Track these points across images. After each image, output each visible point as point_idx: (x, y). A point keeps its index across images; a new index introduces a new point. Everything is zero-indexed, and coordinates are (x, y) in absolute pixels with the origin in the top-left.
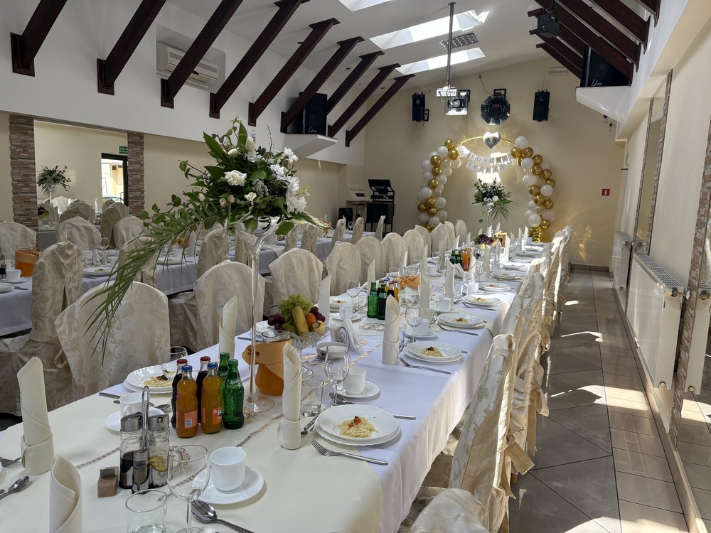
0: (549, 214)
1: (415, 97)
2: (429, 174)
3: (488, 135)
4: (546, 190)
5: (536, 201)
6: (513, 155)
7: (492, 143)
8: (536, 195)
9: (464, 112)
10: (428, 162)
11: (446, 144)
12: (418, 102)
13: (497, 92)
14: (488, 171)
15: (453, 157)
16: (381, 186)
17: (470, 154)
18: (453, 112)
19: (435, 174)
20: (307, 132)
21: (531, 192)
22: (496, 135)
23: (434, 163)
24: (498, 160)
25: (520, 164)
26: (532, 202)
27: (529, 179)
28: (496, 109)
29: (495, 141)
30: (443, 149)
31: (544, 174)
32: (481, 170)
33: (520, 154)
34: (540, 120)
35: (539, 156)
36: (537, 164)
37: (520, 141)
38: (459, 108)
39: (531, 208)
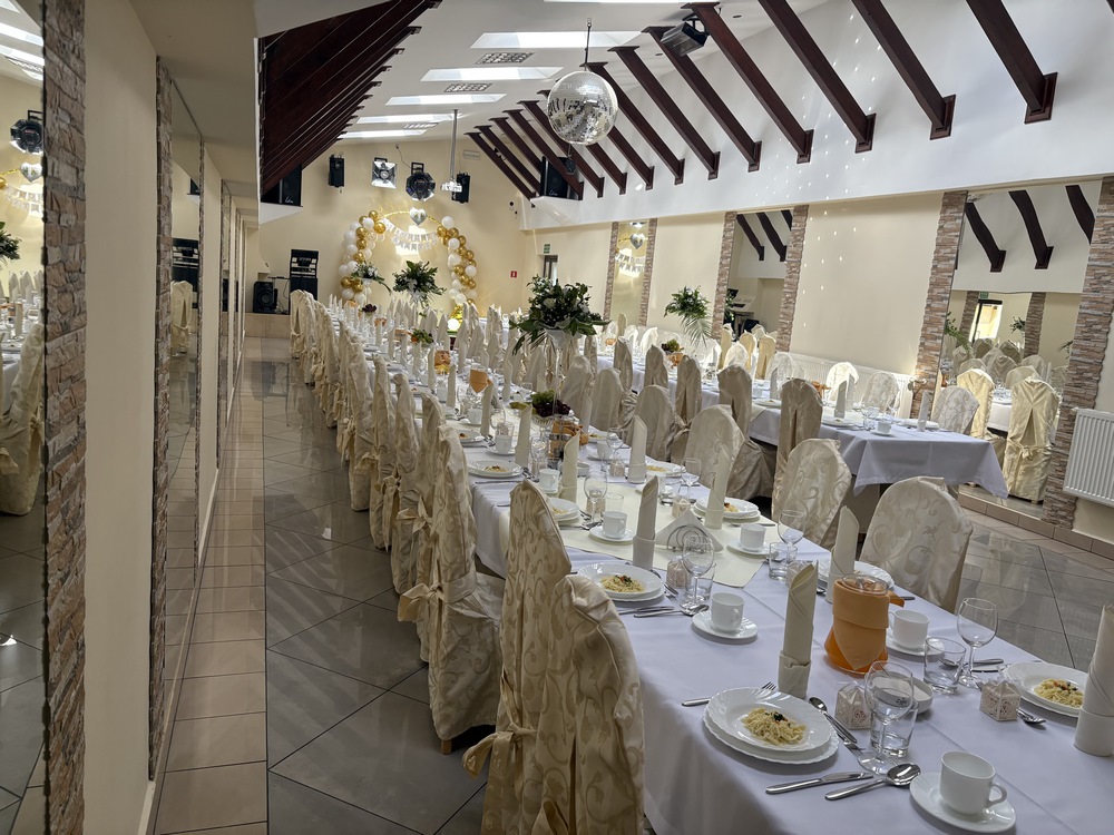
0: (473, 293)
1: (332, 160)
2: (353, 247)
3: (413, 211)
4: (470, 270)
5: (462, 281)
6: (439, 234)
7: (419, 220)
8: (462, 275)
9: (389, 185)
10: (352, 234)
11: (370, 216)
12: (337, 165)
13: (415, 166)
14: (407, 246)
15: (379, 230)
16: (304, 257)
17: (394, 229)
18: (378, 183)
19: (361, 247)
20: (284, 203)
21: (456, 271)
22: (422, 211)
23: (360, 236)
24: (423, 237)
25: (445, 243)
26: (456, 282)
27: (454, 259)
28: (419, 184)
29: (423, 217)
30: (369, 221)
31: (467, 256)
32: (401, 243)
33: (447, 234)
34: (462, 202)
35: (463, 238)
36: (461, 245)
37: (447, 222)
38: (385, 180)
39: (455, 287)
